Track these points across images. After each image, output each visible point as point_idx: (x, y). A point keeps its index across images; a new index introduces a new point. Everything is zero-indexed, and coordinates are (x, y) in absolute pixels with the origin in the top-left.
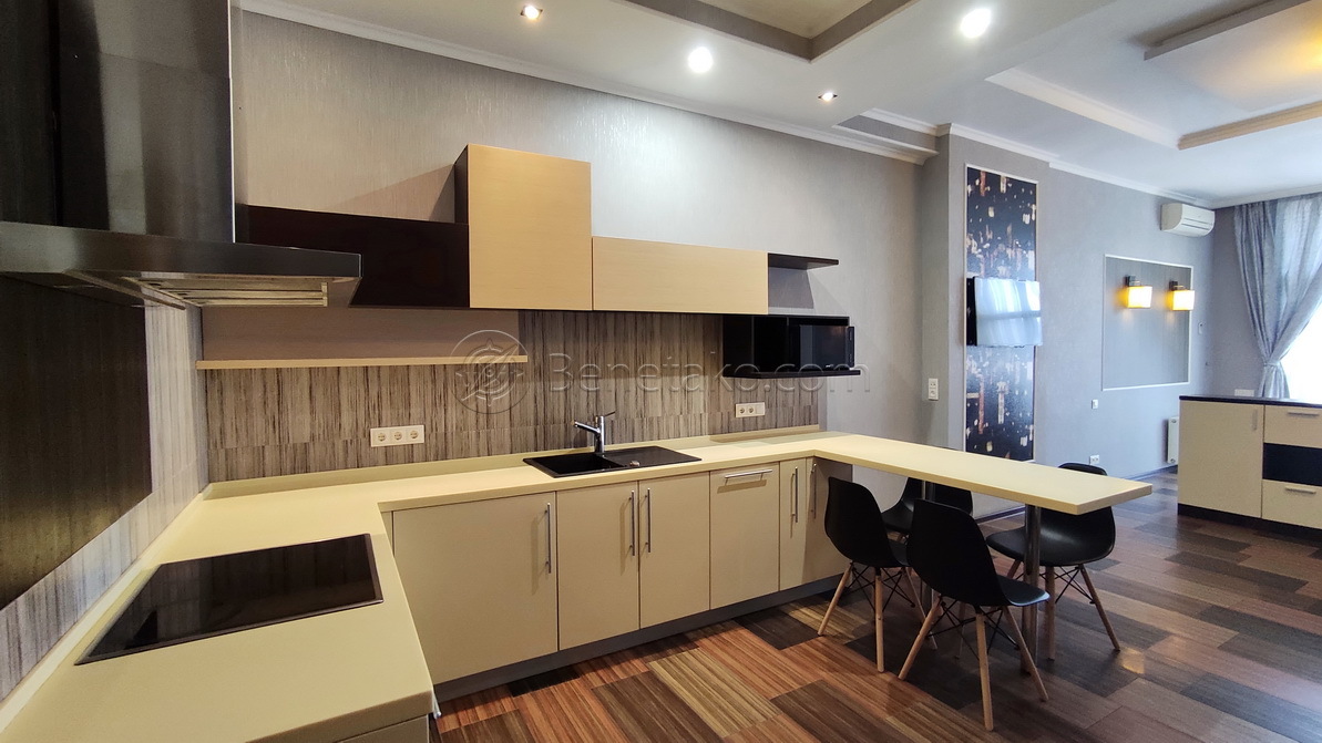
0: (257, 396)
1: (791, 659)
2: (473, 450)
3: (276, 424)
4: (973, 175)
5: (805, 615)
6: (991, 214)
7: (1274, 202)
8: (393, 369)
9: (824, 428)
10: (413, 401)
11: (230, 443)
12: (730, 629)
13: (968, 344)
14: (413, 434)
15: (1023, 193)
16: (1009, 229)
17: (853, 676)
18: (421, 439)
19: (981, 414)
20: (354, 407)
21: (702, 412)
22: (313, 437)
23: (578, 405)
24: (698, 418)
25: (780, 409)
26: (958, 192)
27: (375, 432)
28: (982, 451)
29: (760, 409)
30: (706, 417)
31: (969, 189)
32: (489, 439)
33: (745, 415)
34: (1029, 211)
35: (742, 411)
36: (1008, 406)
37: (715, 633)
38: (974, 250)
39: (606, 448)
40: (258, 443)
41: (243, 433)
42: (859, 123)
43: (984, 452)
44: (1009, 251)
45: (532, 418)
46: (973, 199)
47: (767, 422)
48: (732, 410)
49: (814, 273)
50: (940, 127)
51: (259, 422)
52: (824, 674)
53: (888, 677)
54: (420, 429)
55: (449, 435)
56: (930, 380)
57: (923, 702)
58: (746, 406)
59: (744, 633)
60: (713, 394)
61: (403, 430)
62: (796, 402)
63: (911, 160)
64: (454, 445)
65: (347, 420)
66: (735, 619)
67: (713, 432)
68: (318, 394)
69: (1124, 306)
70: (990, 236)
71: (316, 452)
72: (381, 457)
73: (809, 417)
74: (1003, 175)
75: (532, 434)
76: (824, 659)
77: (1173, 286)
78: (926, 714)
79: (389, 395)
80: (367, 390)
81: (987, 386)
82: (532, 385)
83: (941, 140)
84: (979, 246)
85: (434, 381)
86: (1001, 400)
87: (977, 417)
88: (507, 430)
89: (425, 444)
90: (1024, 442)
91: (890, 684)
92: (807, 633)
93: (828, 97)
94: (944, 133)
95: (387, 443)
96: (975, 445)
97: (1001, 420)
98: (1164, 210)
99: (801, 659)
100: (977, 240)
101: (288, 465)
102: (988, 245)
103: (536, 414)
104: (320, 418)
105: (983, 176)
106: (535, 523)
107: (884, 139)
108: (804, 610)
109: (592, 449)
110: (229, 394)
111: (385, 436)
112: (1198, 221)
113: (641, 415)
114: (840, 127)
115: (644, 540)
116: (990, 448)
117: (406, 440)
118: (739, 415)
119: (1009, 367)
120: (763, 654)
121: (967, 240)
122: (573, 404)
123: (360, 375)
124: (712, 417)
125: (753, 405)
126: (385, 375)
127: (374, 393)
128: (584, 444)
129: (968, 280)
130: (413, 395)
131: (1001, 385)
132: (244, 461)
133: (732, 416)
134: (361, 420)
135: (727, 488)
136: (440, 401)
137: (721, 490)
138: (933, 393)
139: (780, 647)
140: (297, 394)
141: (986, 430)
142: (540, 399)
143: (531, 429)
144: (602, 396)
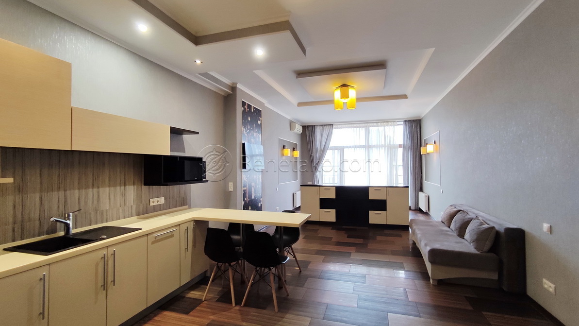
1: (194, 316)
4: (244, 103)
5: (194, 294)
6: (249, 119)
7: (314, 126)
9: (190, 207)
12: (158, 314)
13: (243, 168)
15: (257, 113)
16: (254, 125)
17: (224, 313)
19: (247, 196)
21: (132, 204)
23: (50, 207)
24: (130, 209)
25: (171, 199)
26: (240, 109)
28: (248, 209)
29: (162, 200)
30: (134, 207)
31: (243, 109)
33: (154, 204)
34: (260, 120)
35: (153, 202)
36: (255, 192)
37: (150, 319)
38: (244, 132)
39: (73, 231)
42: (206, 75)
43: (248, 210)
44: (254, 134)
45: (11, 220)
46: (244, 112)
47: (165, 206)
48: (148, 202)
49: (186, 137)
50: (233, 83)
52: (212, 317)
53: (237, 308)
56: (230, 183)
57: (253, 311)
58: (155, 200)
59: (167, 313)
60: (139, 197)
62: (178, 196)
63: (223, 94)
66: (158, 308)
67: (138, 214)
69: (283, 155)
70: (249, 128)
73: (183, 203)
74: (252, 105)
75: (10, 231)
76: (209, 310)
77: (294, 149)
78: (255, 316)
81: (248, 184)
82: (12, 197)
83: (234, 88)
84: (246, 131)
86: (253, 190)
87: (246, 197)
90: (260, 205)
91: (239, 310)
92: (197, 302)
93: (198, 62)
94: (234, 86)
96: (245, 207)
97: (253, 197)
98: (292, 124)
99: (199, 315)
100: (245, 129)
102: (248, 131)
103: (15, 216)
105: (247, 105)
106: (32, 289)
107: (215, 84)
108: (192, 292)
109: (62, 234)
112: (299, 129)
113: (96, 210)
114: (199, 76)
115: (110, 279)
116: (250, 209)
118: (152, 204)
119: (255, 177)
120: (181, 320)
121: (242, 128)
122: (46, 207)
124: (138, 207)
125: (159, 199)
128: (55, 231)
129: (243, 144)
131: (253, 184)
133: (148, 205)
135: (157, 240)
137: (153, 243)
138: (231, 188)
139: (187, 313)
141: (249, 201)
142: (18, 206)
143: (10, 227)
144: (69, 201)
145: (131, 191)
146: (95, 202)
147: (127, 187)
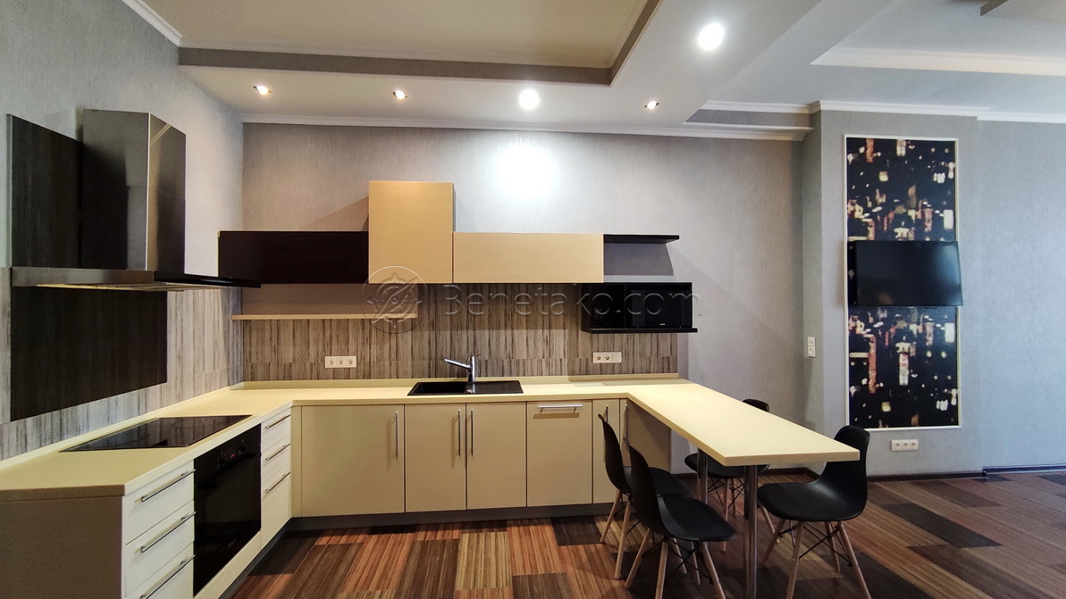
0: (267, 335)
2: (387, 374)
3: (276, 351)
4: (854, 145)
6: (884, 178)
8: (339, 321)
10: (350, 341)
11: (254, 360)
12: (541, 524)
13: (851, 304)
14: (349, 362)
15: (929, 154)
16: (912, 191)
18: (354, 365)
20: (316, 342)
21: (562, 357)
22: (294, 360)
23: (460, 348)
24: (558, 363)
25: (638, 358)
26: (834, 162)
27: (328, 359)
29: (616, 358)
30: (565, 362)
31: (851, 157)
32: (397, 367)
33: (602, 361)
34: (944, 170)
35: (599, 358)
36: (914, 367)
37: (528, 525)
40: (267, 361)
41: (260, 355)
42: (702, 116)
45: (427, 355)
46: (857, 166)
47: (624, 369)
48: (589, 357)
50: (811, 106)
51: (268, 350)
52: (571, 570)
54: (354, 358)
55: (372, 363)
56: (809, 338)
58: (603, 355)
59: (548, 529)
60: (573, 349)
61: (344, 358)
62: (654, 352)
64: (375, 370)
65: (312, 350)
66: (552, 518)
67: (572, 373)
68: (297, 335)
70: (882, 200)
71: (295, 369)
72: (331, 374)
73: (668, 366)
74: (901, 138)
75: (427, 366)
76: (584, 559)
79: (337, 337)
80: (324, 333)
81: (879, 346)
82: (426, 334)
83: (813, 117)
85: (363, 329)
86: (904, 361)
88: (410, 362)
89: (357, 368)
90: (945, 406)
92: (597, 538)
93: (652, 105)
94: (815, 111)
95: (334, 366)
97: (904, 382)
99: (567, 555)
101: (281, 375)
102: (880, 208)
103: (430, 353)
104: (298, 349)
105: (871, 144)
106: (389, 425)
110: (254, 334)
111: (333, 362)
113: (510, 358)
114: (688, 123)
115: (469, 446)
116: (887, 409)
117: (346, 365)
118: (595, 361)
119: (914, 328)
122: (457, 347)
123: (321, 325)
124: (571, 362)
125: (610, 354)
126: (334, 325)
127: (328, 335)
130: (351, 337)
132: (260, 371)
133: (590, 361)
134: (320, 351)
135: (542, 415)
136: (367, 341)
137: (536, 417)
138: (811, 350)
139: (561, 543)
140: (287, 334)
141: (880, 389)
142: (433, 342)
143: (426, 363)
144: (478, 343)
145: (560, 338)
146: (509, 348)
147: (553, 331)
